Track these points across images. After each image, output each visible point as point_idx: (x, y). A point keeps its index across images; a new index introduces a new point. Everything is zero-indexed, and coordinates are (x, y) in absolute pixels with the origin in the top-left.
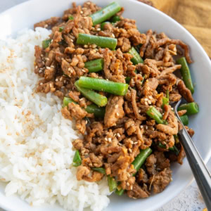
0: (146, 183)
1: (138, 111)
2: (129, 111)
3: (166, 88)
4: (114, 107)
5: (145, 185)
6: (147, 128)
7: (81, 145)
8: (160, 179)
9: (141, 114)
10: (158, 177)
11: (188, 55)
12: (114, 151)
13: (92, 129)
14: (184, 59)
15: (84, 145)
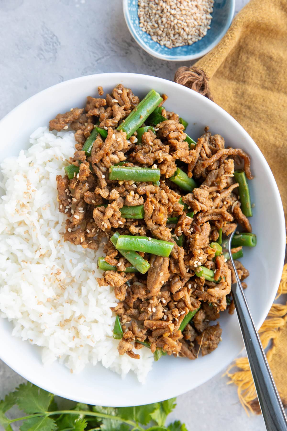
0: (193, 342)
1: (185, 271)
2: (175, 271)
3: (219, 225)
4: (158, 275)
5: (192, 344)
6: (195, 286)
7: (122, 311)
8: (209, 344)
9: (189, 272)
10: (207, 343)
11: (248, 170)
12: (159, 327)
13: (133, 293)
14: (243, 174)
15: (126, 310)
